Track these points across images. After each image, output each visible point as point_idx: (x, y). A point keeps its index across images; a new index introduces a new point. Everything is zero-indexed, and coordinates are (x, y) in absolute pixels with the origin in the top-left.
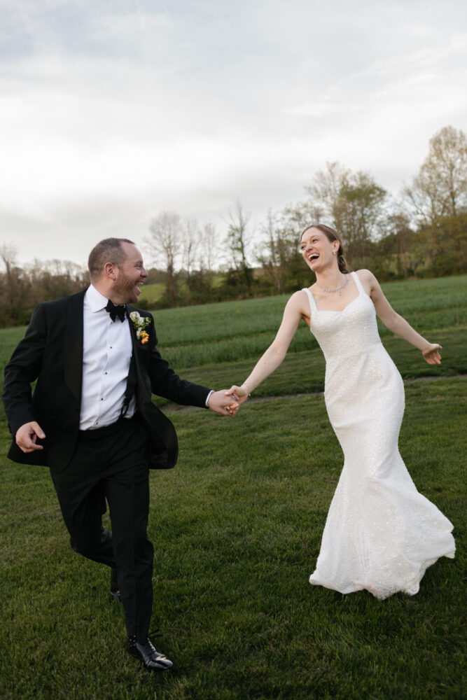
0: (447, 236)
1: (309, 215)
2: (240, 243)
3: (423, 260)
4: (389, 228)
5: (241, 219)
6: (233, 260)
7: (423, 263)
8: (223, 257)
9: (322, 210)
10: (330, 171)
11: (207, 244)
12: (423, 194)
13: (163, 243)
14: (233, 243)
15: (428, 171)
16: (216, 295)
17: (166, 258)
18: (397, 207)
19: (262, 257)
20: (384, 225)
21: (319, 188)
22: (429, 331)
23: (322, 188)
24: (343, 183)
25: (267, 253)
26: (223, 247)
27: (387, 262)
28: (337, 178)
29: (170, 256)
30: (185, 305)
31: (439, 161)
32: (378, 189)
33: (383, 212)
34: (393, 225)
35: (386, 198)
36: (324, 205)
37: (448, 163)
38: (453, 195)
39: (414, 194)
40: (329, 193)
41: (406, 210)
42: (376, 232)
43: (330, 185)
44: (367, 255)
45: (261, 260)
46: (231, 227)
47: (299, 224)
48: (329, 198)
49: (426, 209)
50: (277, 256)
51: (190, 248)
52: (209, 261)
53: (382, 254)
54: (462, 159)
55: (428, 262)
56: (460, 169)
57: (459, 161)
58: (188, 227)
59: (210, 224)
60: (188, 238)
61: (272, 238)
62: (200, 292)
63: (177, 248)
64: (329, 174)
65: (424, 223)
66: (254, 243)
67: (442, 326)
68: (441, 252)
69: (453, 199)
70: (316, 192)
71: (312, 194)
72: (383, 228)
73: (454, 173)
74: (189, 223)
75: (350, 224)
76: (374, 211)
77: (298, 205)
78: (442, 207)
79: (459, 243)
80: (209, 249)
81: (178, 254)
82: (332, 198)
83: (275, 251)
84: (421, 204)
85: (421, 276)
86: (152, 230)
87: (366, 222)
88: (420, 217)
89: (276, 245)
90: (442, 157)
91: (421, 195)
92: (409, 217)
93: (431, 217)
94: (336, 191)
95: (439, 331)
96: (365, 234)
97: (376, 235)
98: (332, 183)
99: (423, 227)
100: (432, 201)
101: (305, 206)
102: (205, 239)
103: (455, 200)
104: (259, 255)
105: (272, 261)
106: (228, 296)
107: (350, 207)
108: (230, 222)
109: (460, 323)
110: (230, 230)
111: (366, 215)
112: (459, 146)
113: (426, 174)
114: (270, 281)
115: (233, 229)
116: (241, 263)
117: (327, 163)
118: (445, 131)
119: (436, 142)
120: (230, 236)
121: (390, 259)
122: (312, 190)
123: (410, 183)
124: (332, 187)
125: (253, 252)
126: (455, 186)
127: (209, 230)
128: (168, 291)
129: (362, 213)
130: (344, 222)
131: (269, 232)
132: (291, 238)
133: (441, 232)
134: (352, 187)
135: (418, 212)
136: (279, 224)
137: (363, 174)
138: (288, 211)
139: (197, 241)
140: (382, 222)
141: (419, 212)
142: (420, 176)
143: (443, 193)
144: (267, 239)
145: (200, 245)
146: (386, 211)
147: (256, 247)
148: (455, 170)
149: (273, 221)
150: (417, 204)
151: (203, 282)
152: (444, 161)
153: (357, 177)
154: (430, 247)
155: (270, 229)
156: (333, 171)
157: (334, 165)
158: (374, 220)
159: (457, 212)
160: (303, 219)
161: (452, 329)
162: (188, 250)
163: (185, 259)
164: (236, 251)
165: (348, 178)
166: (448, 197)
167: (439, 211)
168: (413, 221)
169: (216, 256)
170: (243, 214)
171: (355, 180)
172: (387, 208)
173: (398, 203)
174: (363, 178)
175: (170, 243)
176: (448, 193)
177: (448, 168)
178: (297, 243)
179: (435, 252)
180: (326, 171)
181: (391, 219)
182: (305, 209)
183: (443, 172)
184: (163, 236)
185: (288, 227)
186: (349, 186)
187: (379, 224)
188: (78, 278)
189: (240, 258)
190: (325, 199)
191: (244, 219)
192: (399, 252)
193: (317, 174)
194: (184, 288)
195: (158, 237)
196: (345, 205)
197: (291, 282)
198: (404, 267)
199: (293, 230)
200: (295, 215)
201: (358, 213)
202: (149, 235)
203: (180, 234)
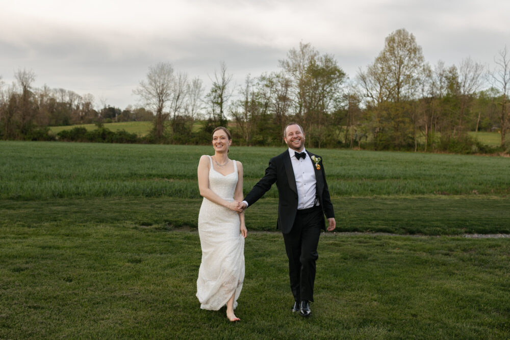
0: (389, 118)
1: (279, 84)
2: (220, 99)
3: (367, 134)
4: (343, 104)
5: (223, 79)
6: (212, 112)
7: (367, 137)
8: (205, 108)
9: (291, 81)
10: (302, 51)
11: (193, 95)
12: (374, 80)
13: (157, 90)
14: (215, 98)
15: (381, 63)
16: (194, 139)
17: (158, 102)
18: (352, 89)
19: (236, 112)
20: (339, 102)
21: (291, 64)
22: (379, 196)
23: (293, 64)
24: (311, 62)
25: (241, 110)
26: (206, 100)
27: (337, 132)
28: (307, 57)
29: (161, 101)
30: (168, 143)
31: (391, 56)
32: (339, 71)
33: (340, 91)
34: (347, 102)
35: (344, 79)
36: (292, 78)
37: (398, 58)
38: (399, 86)
39: (367, 79)
40: (298, 69)
41: (359, 92)
42: (332, 106)
43: (301, 62)
44: (323, 124)
45: (235, 115)
46: (215, 84)
47: (271, 90)
48: (298, 73)
49: (375, 93)
50: (249, 114)
51: (178, 97)
52: (193, 110)
53: (334, 125)
54: (410, 57)
55: (370, 138)
56: (407, 65)
57: (407, 58)
58: (180, 79)
59: (198, 80)
60: (177, 88)
61: (247, 98)
62: (182, 134)
63: (167, 95)
64: (301, 53)
65: (372, 104)
66: (232, 101)
67: (389, 194)
68: (382, 130)
69: (398, 89)
70: (288, 66)
71: (285, 67)
72: (338, 103)
73: (401, 68)
74: (180, 76)
75: (312, 97)
76: (333, 89)
77: (272, 75)
78: (388, 93)
79: (398, 126)
80: (194, 99)
81: (168, 100)
82: (300, 73)
83: (248, 109)
84: (372, 89)
85: (364, 147)
86: (150, 77)
87: (325, 97)
88: (369, 99)
89: (249, 104)
90: (394, 53)
91: (373, 82)
92: (361, 98)
93: (378, 101)
94: (304, 68)
95: (386, 196)
96: (323, 106)
97: (331, 108)
98: (302, 61)
99: (369, 107)
100: (381, 87)
101: (278, 77)
102: (192, 91)
103: (400, 90)
104: (234, 111)
105: (244, 117)
106: (204, 141)
107: (314, 83)
108: (215, 80)
109: (403, 193)
110: (214, 86)
111: (326, 91)
112: (408, 46)
113: (379, 66)
114: (240, 134)
115: (216, 87)
116: (219, 115)
117: (301, 43)
118: (399, 32)
119: (391, 40)
120: (213, 92)
121: (340, 130)
122: (284, 64)
123: (365, 71)
124: (301, 64)
125: (230, 107)
126: (401, 78)
127: (197, 84)
128: (155, 129)
129: (323, 89)
130: (308, 94)
131: (245, 93)
132: (263, 101)
133: (384, 113)
134: (318, 66)
136: (255, 87)
137: (328, 58)
138: (263, 79)
139: (186, 91)
140: (338, 98)
141: (370, 95)
142: (374, 66)
143: (391, 82)
144: (243, 99)
145: (187, 95)
146: (343, 91)
147: (233, 104)
148: (403, 65)
149: (250, 85)
150: (368, 88)
151: (185, 126)
152: (396, 57)
153: (323, 58)
154: (374, 125)
155: (247, 91)
156: (304, 51)
157: (306, 46)
158: (332, 96)
159: (400, 100)
160: (274, 87)
161: (397, 197)
162: (176, 98)
163: (173, 105)
164: (215, 105)
165: (316, 58)
166: (395, 86)
167: (385, 96)
168: (363, 101)
169: (199, 106)
170: (226, 76)
171: (322, 61)
172: (344, 88)
173: (354, 85)
174: (328, 60)
175: (163, 90)
176: (395, 83)
177: (397, 63)
178: (266, 105)
179: (378, 130)
180: (298, 49)
181: (345, 97)
182: (277, 79)
183: (393, 65)
184: (158, 84)
185: (261, 92)
186: (316, 66)
187: (335, 100)
188: (78, 107)
189: (218, 111)
190: (294, 73)
191: (226, 80)
192: (349, 125)
193: (291, 51)
194: (169, 130)
195: (153, 83)
196: (310, 81)
197: (258, 137)
198: (351, 137)
199: (265, 95)
200: (268, 82)
201: (321, 88)
202: (146, 81)
203: (172, 84)
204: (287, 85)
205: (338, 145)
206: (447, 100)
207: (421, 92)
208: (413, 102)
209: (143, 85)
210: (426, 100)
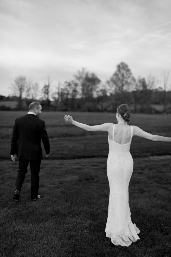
1: (73, 85)
2: (47, 91)
4: (100, 94)
6: (44, 97)
7: (110, 107)
9: (78, 84)
11: (35, 90)
12: (113, 84)
13: (19, 87)
14: (45, 91)
17: (19, 93)
18: (104, 87)
21: (78, 76)
24: (86, 75)
25: (57, 96)
26: (41, 91)
28: (85, 73)
29: (21, 92)
31: (119, 73)
32: (98, 79)
34: (102, 93)
35: (100, 83)
36: (79, 82)
38: (123, 85)
39: (110, 83)
40: (81, 78)
41: (107, 88)
44: (92, 102)
45: (54, 98)
46: (45, 85)
47: (69, 88)
49: (113, 89)
50: (60, 98)
52: (35, 96)
53: (96, 102)
56: (126, 77)
59: (37, 83)
60: (28, 87)
61: (59, 91)
63: (24, 89)
65: (112, 93)
72: (98, 93)
74: (30, 81)
75: (87, 90)
76: (96, 87)
77: (70, 81)
81: (24, 92)
82: (82, 80)
83: (60, 96)
85: (109, 112)
86: (16, 81)
87: (92, 90)
89: (60, 93)
92: (107, 91)
93: (115, 92)
94: (84, 78)
96: (92, 95)
97: (95, 95)
99: (111, 95)
100: (116, 86)
101: (72, 82)
103: (123, 87)
104: (54, 96)
105: (58, 99)
107: (88, 84)
108: (45, 83)
112: (125, 69)
113: (115, 77)
114: (56, 106)
116: (47, 98)
118: (122, 63)
119: (119, 67)
120: (44, 88)
121: (99, 104)
122: (76, 76)
123: (109, 79)
124: (82, 76)
125: (52, 95)
126: (124, 82)
127: (37, 85)
128: (19, 105)
129: (92, 87)
132: (66, 92)
133: (117, 97)
134: (89, 77)
135: (111, 90)
136: (62, 86)
138: (66, 82)
139: (32, 88)
140: (98, 91)
142: (113, 77)
144: (57, 91)
145: (33, 90)
147: (53, 93)
149: (60, 85)
150: (110, 86)
152: (121, 73)
154: (113, 102)
155: (59, 88)
156: (84, 71)
157: (84, 69)
158: (95, 90)
159: (123, 92)
160: (71, 86)
163: (26, 94)
164: (45, 94)
165: (89, 74)
167: (118, 90)
169: (38, 94)
171: (91, 75)
172: (100, 87)
173: (104, 85)
174: (93, 75)
175: (22, 87)
176: (121, 85)
177: (122, 76)
178: (68, 94)
180: (81, 70)
183: (120, 77)
184: (20, 84)
185: (65, 88)
189: (46, 96)
190: (80, 80)
191: (50, 82)
192: (102, 102)
195: (17, 84)
196: (86, 83)
197: (64, 107)
199: (67, 89)
200: (68, 84)
201: (90, 87)
202: (14, 83)
203: (26, 85)
204: (76, 85)
205: (98, 111)
206: (142, 92)
207: (131, 88)
208: (128, 93)
209: (13, 85)
210: (134, 92)
